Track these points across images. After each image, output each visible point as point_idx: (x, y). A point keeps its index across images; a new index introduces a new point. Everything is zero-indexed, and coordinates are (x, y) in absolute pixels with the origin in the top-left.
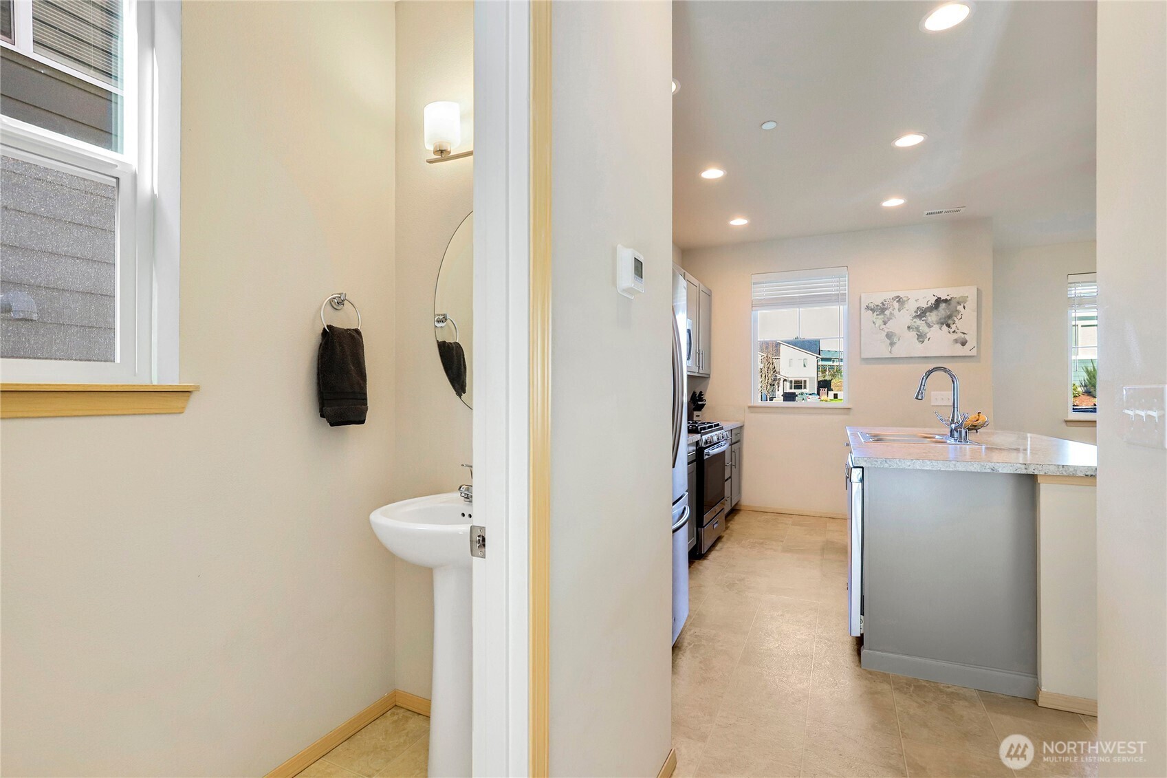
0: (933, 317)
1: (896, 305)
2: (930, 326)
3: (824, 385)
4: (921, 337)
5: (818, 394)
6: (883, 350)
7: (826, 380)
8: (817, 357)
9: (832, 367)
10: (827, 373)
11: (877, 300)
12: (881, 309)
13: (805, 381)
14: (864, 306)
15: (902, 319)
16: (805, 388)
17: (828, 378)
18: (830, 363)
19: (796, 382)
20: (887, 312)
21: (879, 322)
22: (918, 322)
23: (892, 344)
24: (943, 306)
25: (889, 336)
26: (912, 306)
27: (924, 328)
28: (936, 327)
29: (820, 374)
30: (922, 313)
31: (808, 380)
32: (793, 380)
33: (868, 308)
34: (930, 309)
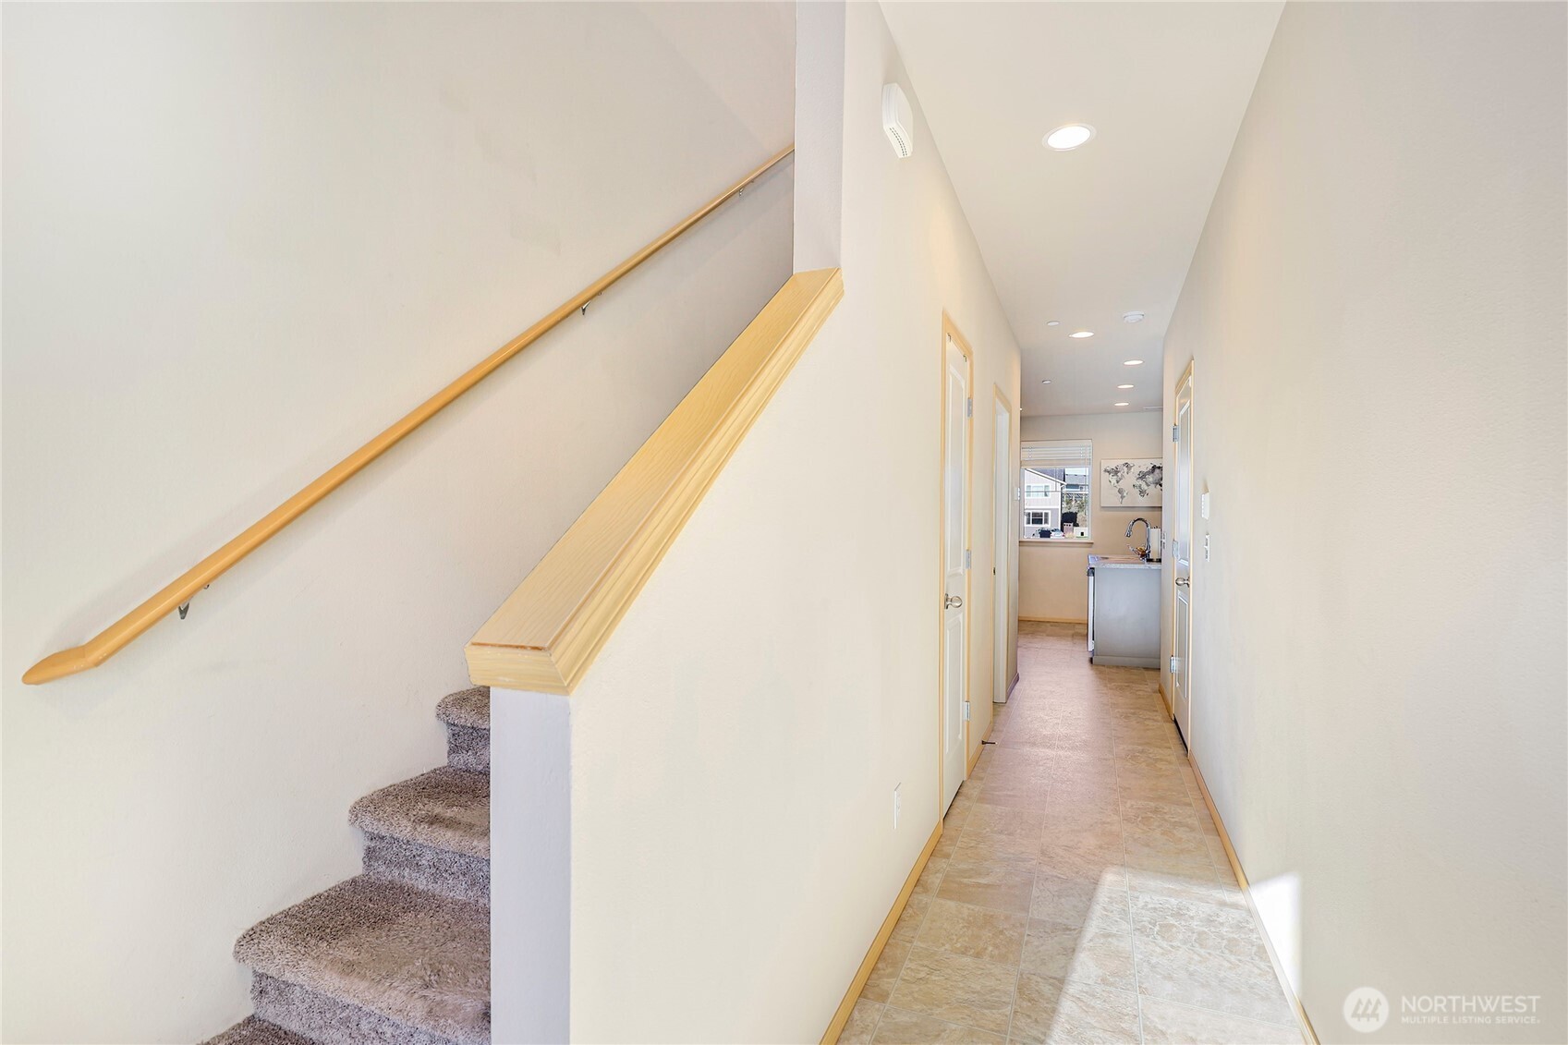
0: (1150, 478)
1: (1125, 469)
2: (1148, 485)
3: (1069, 519)
4: (1142, 493)
5: (1062, 530)
6: (1115, 501)
7: (1071, 513)
8: (1062, 484)
9: (1079, 496)
10: (1073, 503)
11: (1112, 465)
12: (1116, 472)
13: (1046, 514)
14: (1103, 469)
15: (1130, 479)
16: (1046, 522)
17: (1074, 510)
18: (1078, 491)
19: (1034, 514)
20: (1119, 474)
21: (1114, 481)
22: (1140, 482)
23: (1122, 497)
24: (1157, 471)
25: (1120, 491)
26: (1135, 471)
27: (1144, 487)
28: (1153, 486)
29: (1065, 505)
30: (1142, 476)
31: (1049, 512)
32: (1031, 512)
33: (1106, 471)
34: (1149, 473)
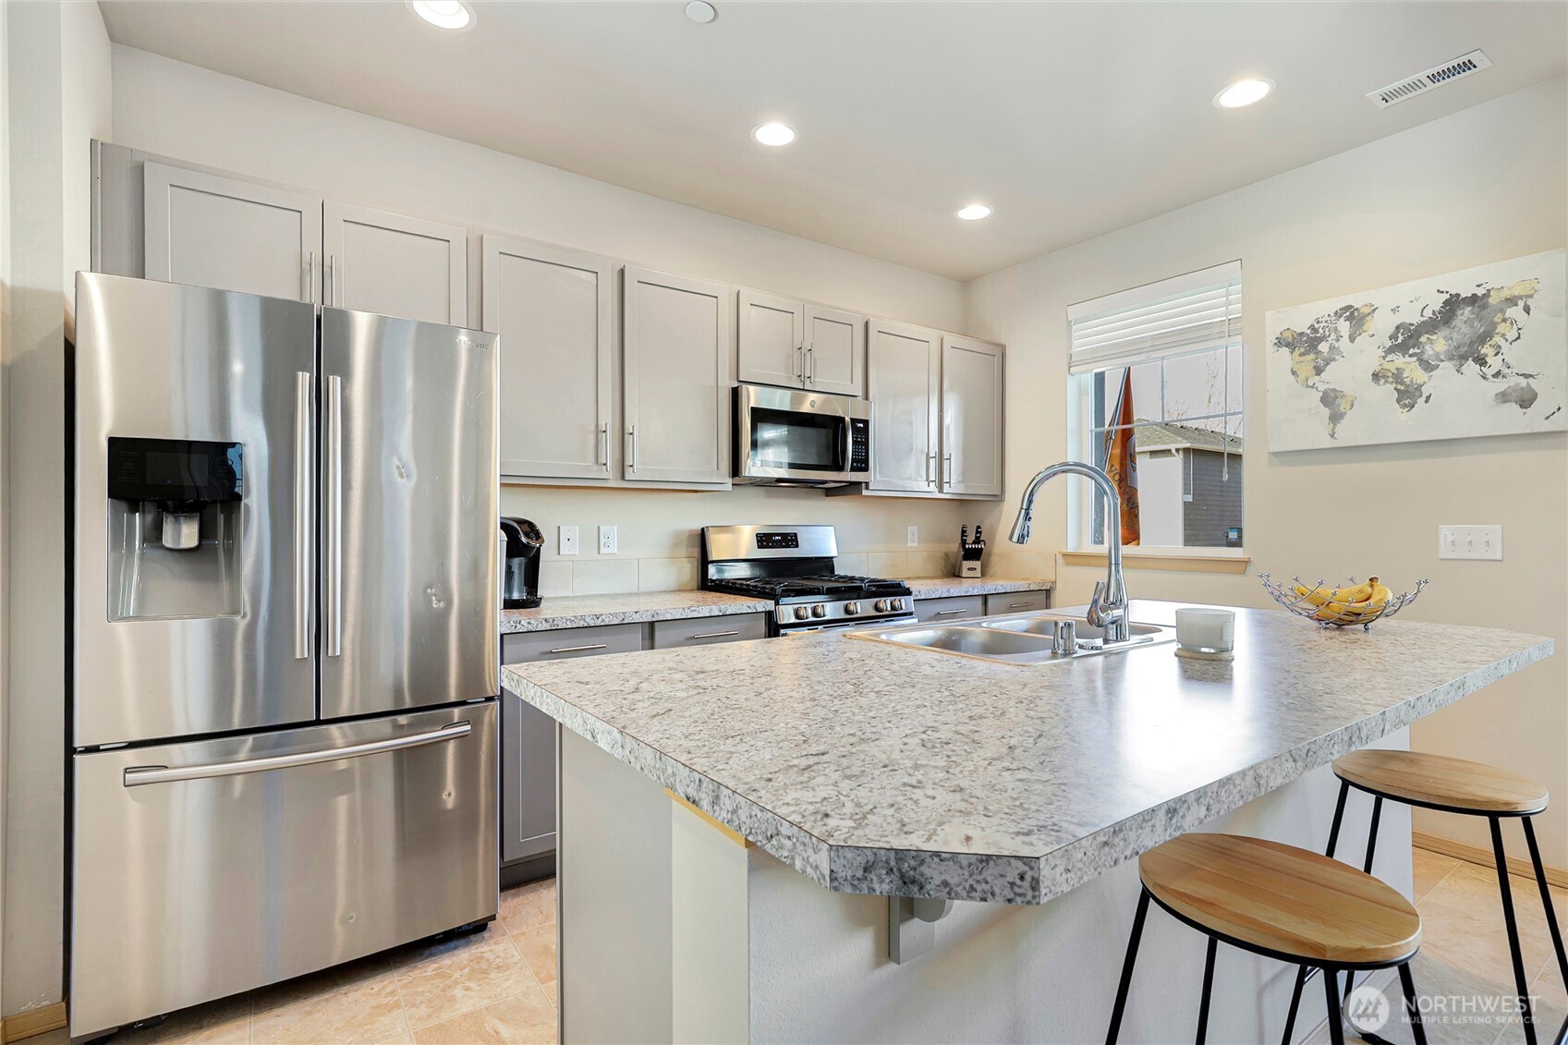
0: (1437, 344)
1: (1344, 326)
2: (1430, 368)
4: (1408, 396)
6: (1315, 432)
11: (1301, 322)
12: (1310, 342)
14: (1271, 339)
15: (1360, 358)
20: (1323, 347)
21: (1306, 370)
22: (1399, 360)
23: (1335, 418)
24: (1466, 313)
25: (1329, 399)
26: (1382, 326)
27: (1413, 372)
28: (1447, 367)
30: (1409, 339)
33: (1280, 341)
34: (1431, 326)
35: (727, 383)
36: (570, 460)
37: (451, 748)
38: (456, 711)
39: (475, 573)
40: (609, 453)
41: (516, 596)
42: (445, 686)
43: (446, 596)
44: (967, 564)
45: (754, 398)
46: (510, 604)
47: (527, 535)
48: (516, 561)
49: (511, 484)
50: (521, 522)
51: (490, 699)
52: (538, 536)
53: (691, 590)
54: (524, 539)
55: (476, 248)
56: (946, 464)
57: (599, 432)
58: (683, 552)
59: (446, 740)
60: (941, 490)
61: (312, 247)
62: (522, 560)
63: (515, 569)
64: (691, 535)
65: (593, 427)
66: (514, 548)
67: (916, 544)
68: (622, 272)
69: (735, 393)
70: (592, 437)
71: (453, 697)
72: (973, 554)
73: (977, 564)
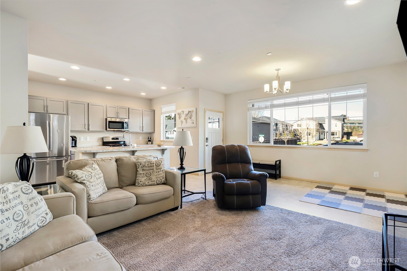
1: (182, 113)
30: (186, 115)
35: (105, 117)
36: (81, 128)
37: (64, 161)
38: (65, 157)
39: (67, 144)
40: (86, 127)
41: (73, 146)
42: (63, 154)
43: (64, 144)
44: (149, 142)
45: (109, 119)
46: (72, 147)
47: (75, 138)
48: (73, 141)
49: (72, 131)
50: (73, 136)
51: (69, 156)
52: (76, 138)
53: (101, 146)
54: (74, 138)
55: (67, 102)
56: (143, 127)
57: (85, 125)
58: (100, 140)
59: (64, 160)
60: (143, 131)
61: (45, 104)
62: (74, 141)
63: (73, 142)
64: (101, 138)
65: (84, 124)
66: (73, 140)
67: (141, 139)
68: (88, 104)
69: (106, 119)
70: (84, 125)
71: (64, 155)
72: (149, 141)
73: (150, 142)
